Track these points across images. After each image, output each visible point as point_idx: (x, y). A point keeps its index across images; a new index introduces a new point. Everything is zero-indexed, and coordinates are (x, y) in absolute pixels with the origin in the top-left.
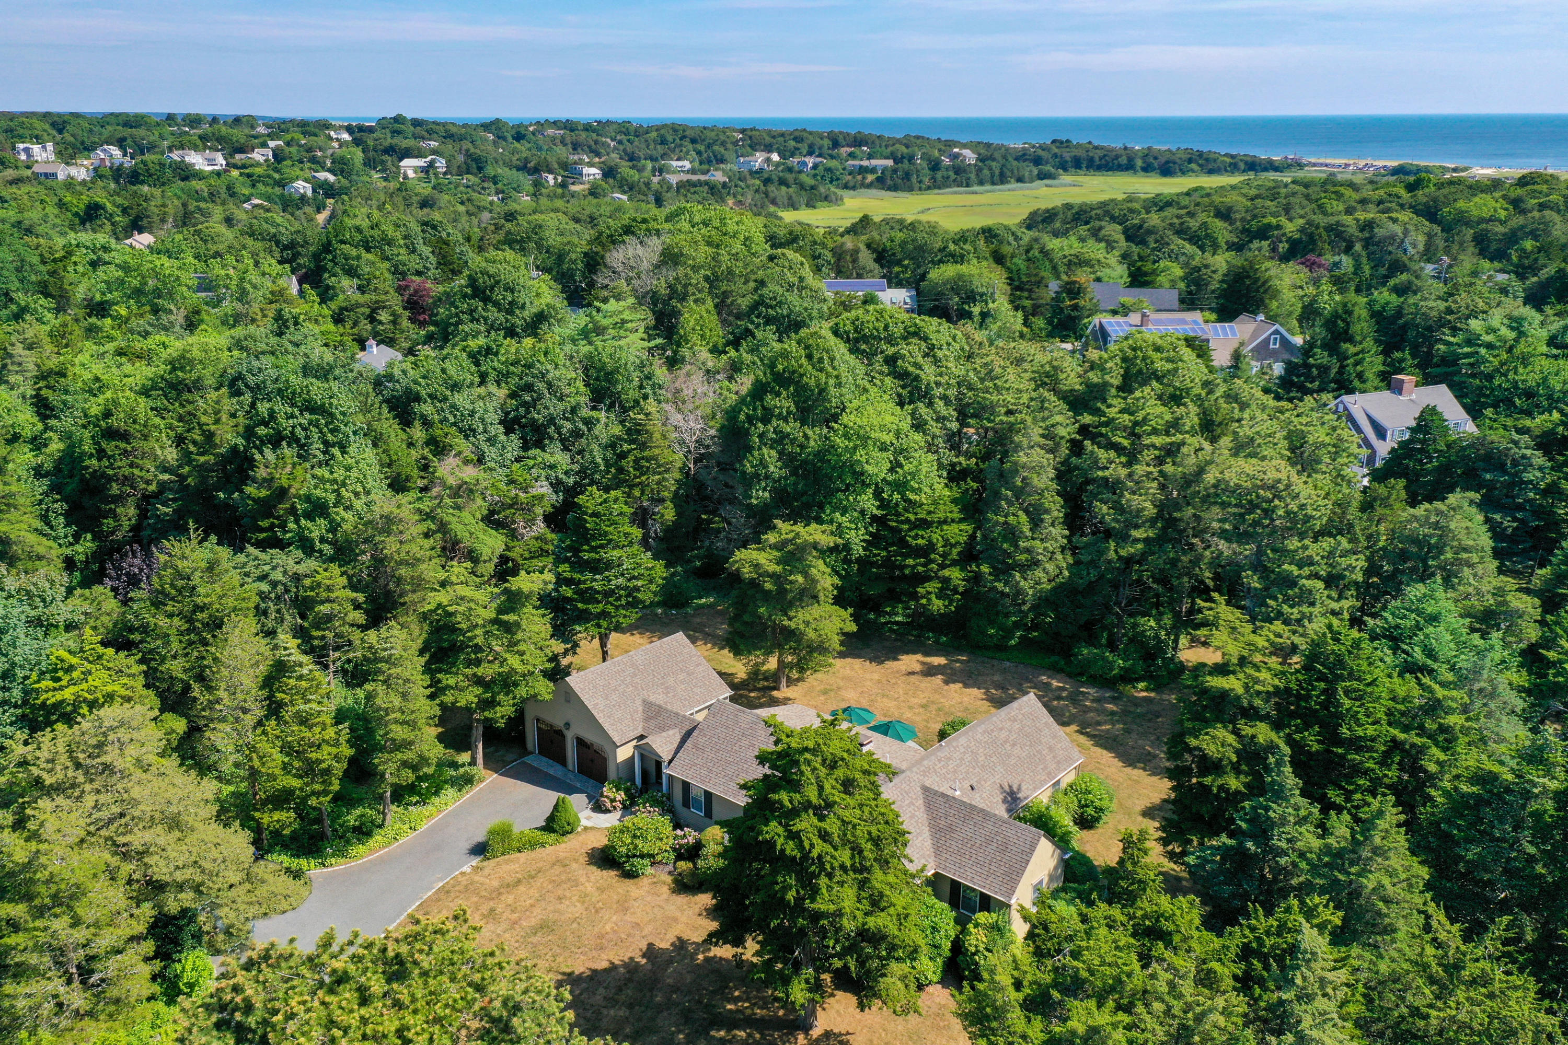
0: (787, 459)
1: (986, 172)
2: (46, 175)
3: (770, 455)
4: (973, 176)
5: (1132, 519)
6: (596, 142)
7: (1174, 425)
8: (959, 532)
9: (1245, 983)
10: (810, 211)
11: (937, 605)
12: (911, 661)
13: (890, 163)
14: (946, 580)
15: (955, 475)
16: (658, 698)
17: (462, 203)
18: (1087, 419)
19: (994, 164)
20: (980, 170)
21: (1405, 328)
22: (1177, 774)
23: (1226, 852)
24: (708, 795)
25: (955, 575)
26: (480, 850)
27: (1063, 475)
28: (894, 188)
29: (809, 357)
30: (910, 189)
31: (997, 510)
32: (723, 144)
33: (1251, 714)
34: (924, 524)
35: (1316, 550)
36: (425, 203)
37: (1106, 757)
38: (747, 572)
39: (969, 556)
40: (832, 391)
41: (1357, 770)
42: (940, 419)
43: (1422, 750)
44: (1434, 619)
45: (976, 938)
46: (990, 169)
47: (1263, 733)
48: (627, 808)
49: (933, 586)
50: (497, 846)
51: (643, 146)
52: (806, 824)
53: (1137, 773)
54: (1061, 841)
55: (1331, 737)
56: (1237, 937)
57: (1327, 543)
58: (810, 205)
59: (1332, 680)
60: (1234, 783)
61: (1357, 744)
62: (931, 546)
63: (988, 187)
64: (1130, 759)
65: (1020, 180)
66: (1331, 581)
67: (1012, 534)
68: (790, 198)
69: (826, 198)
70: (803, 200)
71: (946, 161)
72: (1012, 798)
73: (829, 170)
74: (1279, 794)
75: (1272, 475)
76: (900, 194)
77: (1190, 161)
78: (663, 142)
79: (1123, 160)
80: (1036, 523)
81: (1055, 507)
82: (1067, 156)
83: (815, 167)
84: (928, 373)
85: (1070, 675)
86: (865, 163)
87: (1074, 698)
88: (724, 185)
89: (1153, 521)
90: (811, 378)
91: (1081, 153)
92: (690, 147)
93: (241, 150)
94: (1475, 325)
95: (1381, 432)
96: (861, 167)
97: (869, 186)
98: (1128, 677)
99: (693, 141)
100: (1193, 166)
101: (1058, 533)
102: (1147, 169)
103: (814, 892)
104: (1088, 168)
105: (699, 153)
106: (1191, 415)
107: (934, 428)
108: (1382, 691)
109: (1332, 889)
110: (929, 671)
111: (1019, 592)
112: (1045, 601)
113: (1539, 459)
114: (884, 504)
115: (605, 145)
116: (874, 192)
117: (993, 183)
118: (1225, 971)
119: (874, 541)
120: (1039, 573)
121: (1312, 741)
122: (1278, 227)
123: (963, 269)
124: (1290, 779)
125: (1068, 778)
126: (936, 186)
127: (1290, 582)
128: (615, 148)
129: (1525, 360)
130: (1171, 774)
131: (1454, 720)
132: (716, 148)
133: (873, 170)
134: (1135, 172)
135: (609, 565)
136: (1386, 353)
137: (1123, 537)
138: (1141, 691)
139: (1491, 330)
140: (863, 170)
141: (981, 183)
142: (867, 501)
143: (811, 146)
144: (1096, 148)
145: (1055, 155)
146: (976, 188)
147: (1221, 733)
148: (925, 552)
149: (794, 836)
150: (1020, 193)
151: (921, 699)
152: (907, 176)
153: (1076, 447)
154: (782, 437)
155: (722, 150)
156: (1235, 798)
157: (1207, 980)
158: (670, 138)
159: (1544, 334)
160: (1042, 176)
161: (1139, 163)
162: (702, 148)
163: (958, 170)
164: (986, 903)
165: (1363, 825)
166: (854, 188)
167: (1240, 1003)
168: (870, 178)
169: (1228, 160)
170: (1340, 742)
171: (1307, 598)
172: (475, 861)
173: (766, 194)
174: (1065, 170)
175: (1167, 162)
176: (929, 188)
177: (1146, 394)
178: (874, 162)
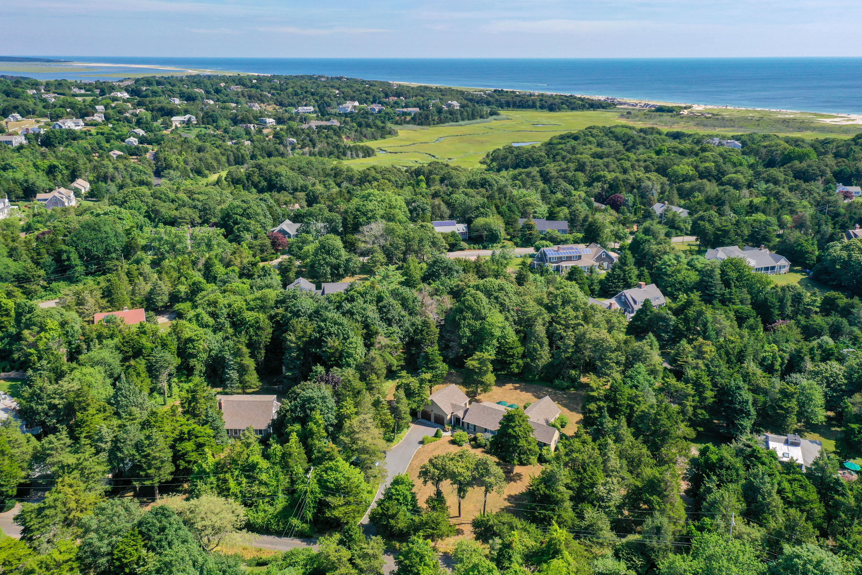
0: (471, 331)
1: (465, 113)
2: (6, 142)
3: (467, 330)
4: (459, 116)
5: (568, 347)
6: (261, 95)
7: (576, 317)
8: (520, 350)
9: (599, 449)
10: (383, 141)
11: (516, 371)
12: (510, 386)
13: (417, 109)
14: (518, 364)
15: (517, 332)
16: (454, 402)
17: (217, 147)
18: (553, 315)
19: (468, 109)
20: (462, 113)
21: (646, 255)
22: (584, 414)
23: (595, 430)
24: (475, 426)
25: (520, 362)
26: (422, 443)
27: (547, 332)
28: (421, 124)
29: (475, 300)
30: (429, 125)
31: (530, 343)
32: (329, 96)
33: (600, 400)
34: (512, 348)
35: (613, 355)
36: (200, 150)
37: (565, 409)
38: (471, 367)
39: (524, 356)
40: (483, 311)
41: (622, 411)
42: (512, 316)
43: (634, 406)
44: (639, 373)
45: (544, 452)
46: (467, 112)
47: (602, 404)
48: (453, 430)
49: (514, 365)
50: (426, 441)
51: (286, 97)
52: (517, 429)
53: (574, 413)
54: (559, 430)
55: (616, 404)
56: (598, 442)
57: (616, 353)
58: (383, 137)
59: (615, 392)
60: (596, 415)
61: (620, 405)
62: (514, 354)
63: (467, 122)
64: (572, 410)
65: (482, 117)
66: (617, 363)
67: (535, 350)
68: (373, 134)
69: (390, 133)
70: (379, 135)
71: (445, 108)
72: (547, 421)
73: (387, 113)
74: (605, 418)
75: (602, 336)
76: (425, 127)
77: (562, 103)
78: (296, 94)
79: (530, 103)
80: (541, 346)
81: (546, 341)
82: (503, 101)
83: (380, 112)
84: (507, 302)
85: (553, 388)
86: (405, 110)
87: (555, 394)
88: (340, 128)
89: (573, 347)
90: (475, 306)
91: (509, 99)
92: (311, 97)
93: (87, 115)
94: (666, 257)
95: (635, 302)
96: (403, 112)
97: (408, 123)
98: (568, 388)
99: (313, 94)
100: (564, 106)
101: (547, 348)
102: (542, 107)
103: (518, 442)
104: (513, 107)
105: (316, 101)
106: (581, 314)
107: (511, 319)
108: (626, 393)
109: (615, 434)
110: (516, 388)
111: (538, 365)
112: (545, 367)
113: (674, 318)
114: (500, 343)
115: (265, 96)
116: (411, 126)
117: (469, 120)
118: (596, 447)
119: (497, 353)
120: (543, 360)
121: (612, 405)
122: (604, 177)
123: (487, 220)
124: (606, 414)
125: (557, 416)
126: (441, 122)
127: (607, 364)
128: (271, 98)
129: (679, 271)
130: (583, 414)
131: (640, 399)
132: (325, 98)
133: (409, 114)
134: (537, 109)
135: (436, 368)
136: (639, 268)
137: (565, 351)
138: (572, 391)
139: (670, 260)
140: (405, 114)
141: (463, 120)
142: (495, 342)
143: (374, 97)
144: (517, 96)
145: (497, 100)
146: (461, 123)
147: (593, 405)
148: (512, 356)
149: (514, 431)
150: (482, 125)
151: (514, 397)
152: (427, 117)
153: (550, 323)
154: (469, 324)
155: (329, 100)
156: (596, 418)
157: (593, 449)
158: (299, 92)
159: (686, 261)
160: (492, 114)
161: (538, 104)
162: (318, 98)
163: (451, 113)
164: (545, 445)
165: (619, 422)
166: (401, 124)
167: (599, 452)
168: (408, 118)
169: (580, 102)
170: (617, 405)
171: (611, 368)
172: (421, 445)
173: (361, 133)
174: (502, 108)
175: (552, 104)
176: (438, 123)
177: (568, 308)
178: (410, 109)
